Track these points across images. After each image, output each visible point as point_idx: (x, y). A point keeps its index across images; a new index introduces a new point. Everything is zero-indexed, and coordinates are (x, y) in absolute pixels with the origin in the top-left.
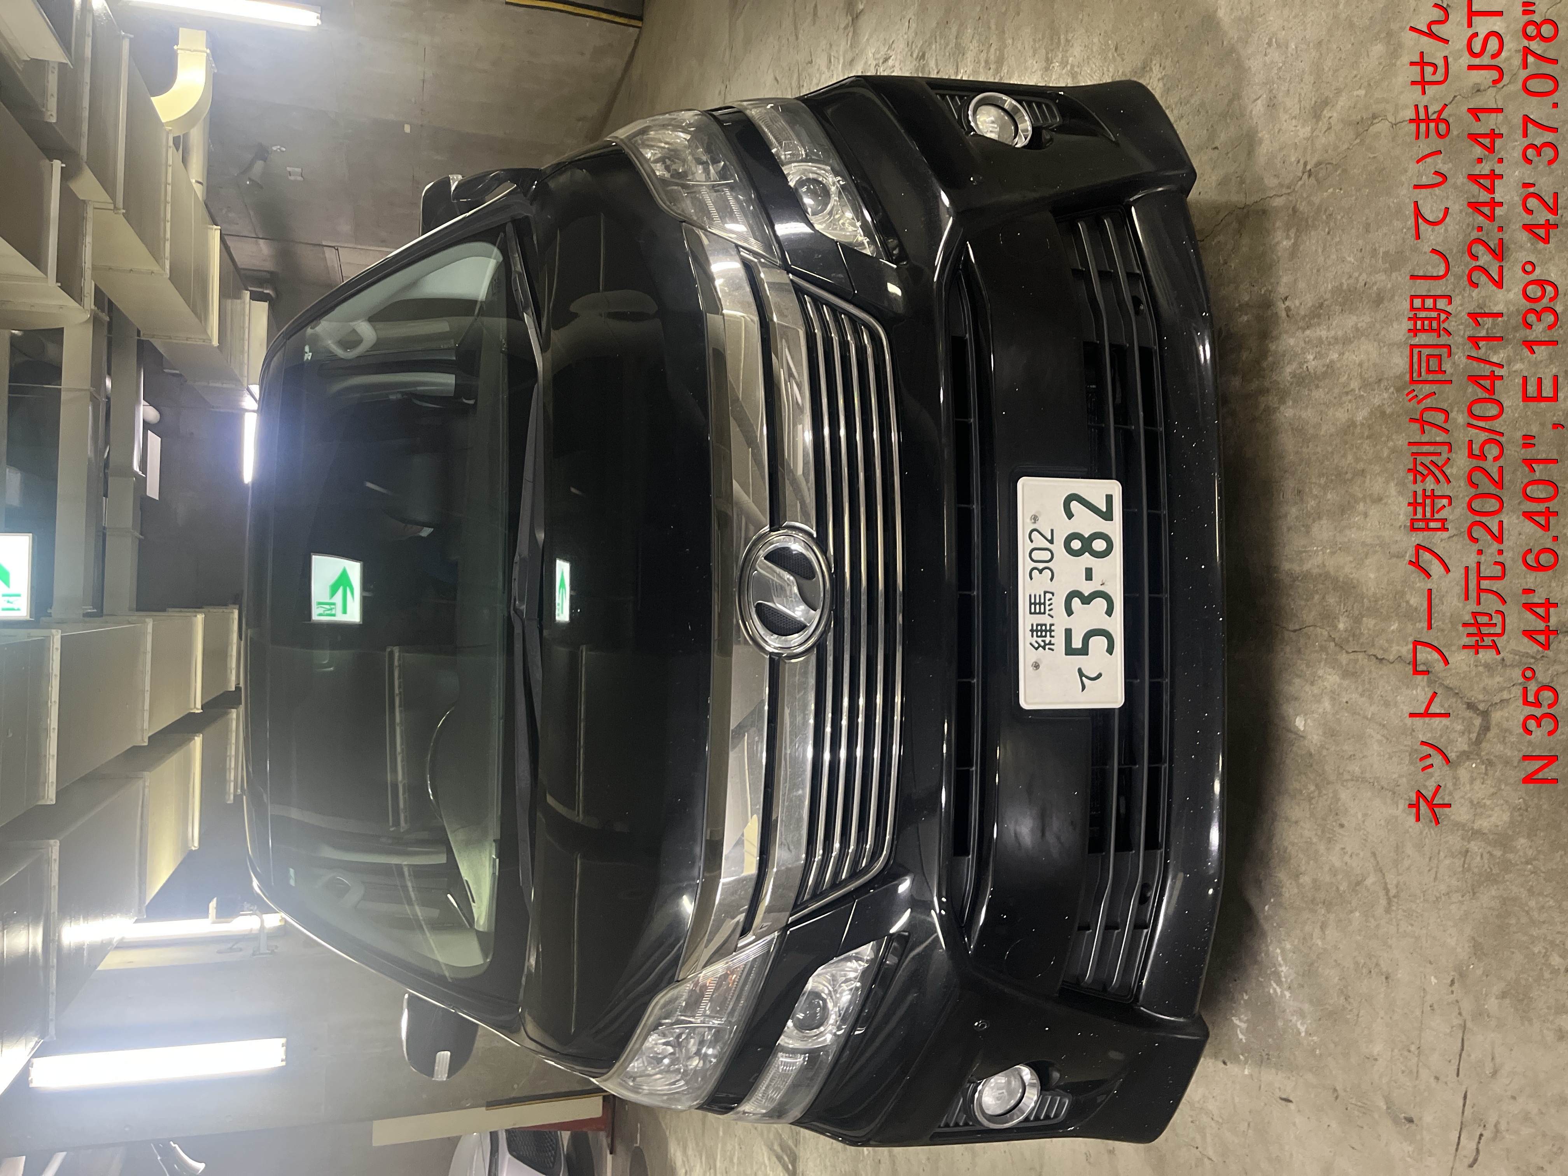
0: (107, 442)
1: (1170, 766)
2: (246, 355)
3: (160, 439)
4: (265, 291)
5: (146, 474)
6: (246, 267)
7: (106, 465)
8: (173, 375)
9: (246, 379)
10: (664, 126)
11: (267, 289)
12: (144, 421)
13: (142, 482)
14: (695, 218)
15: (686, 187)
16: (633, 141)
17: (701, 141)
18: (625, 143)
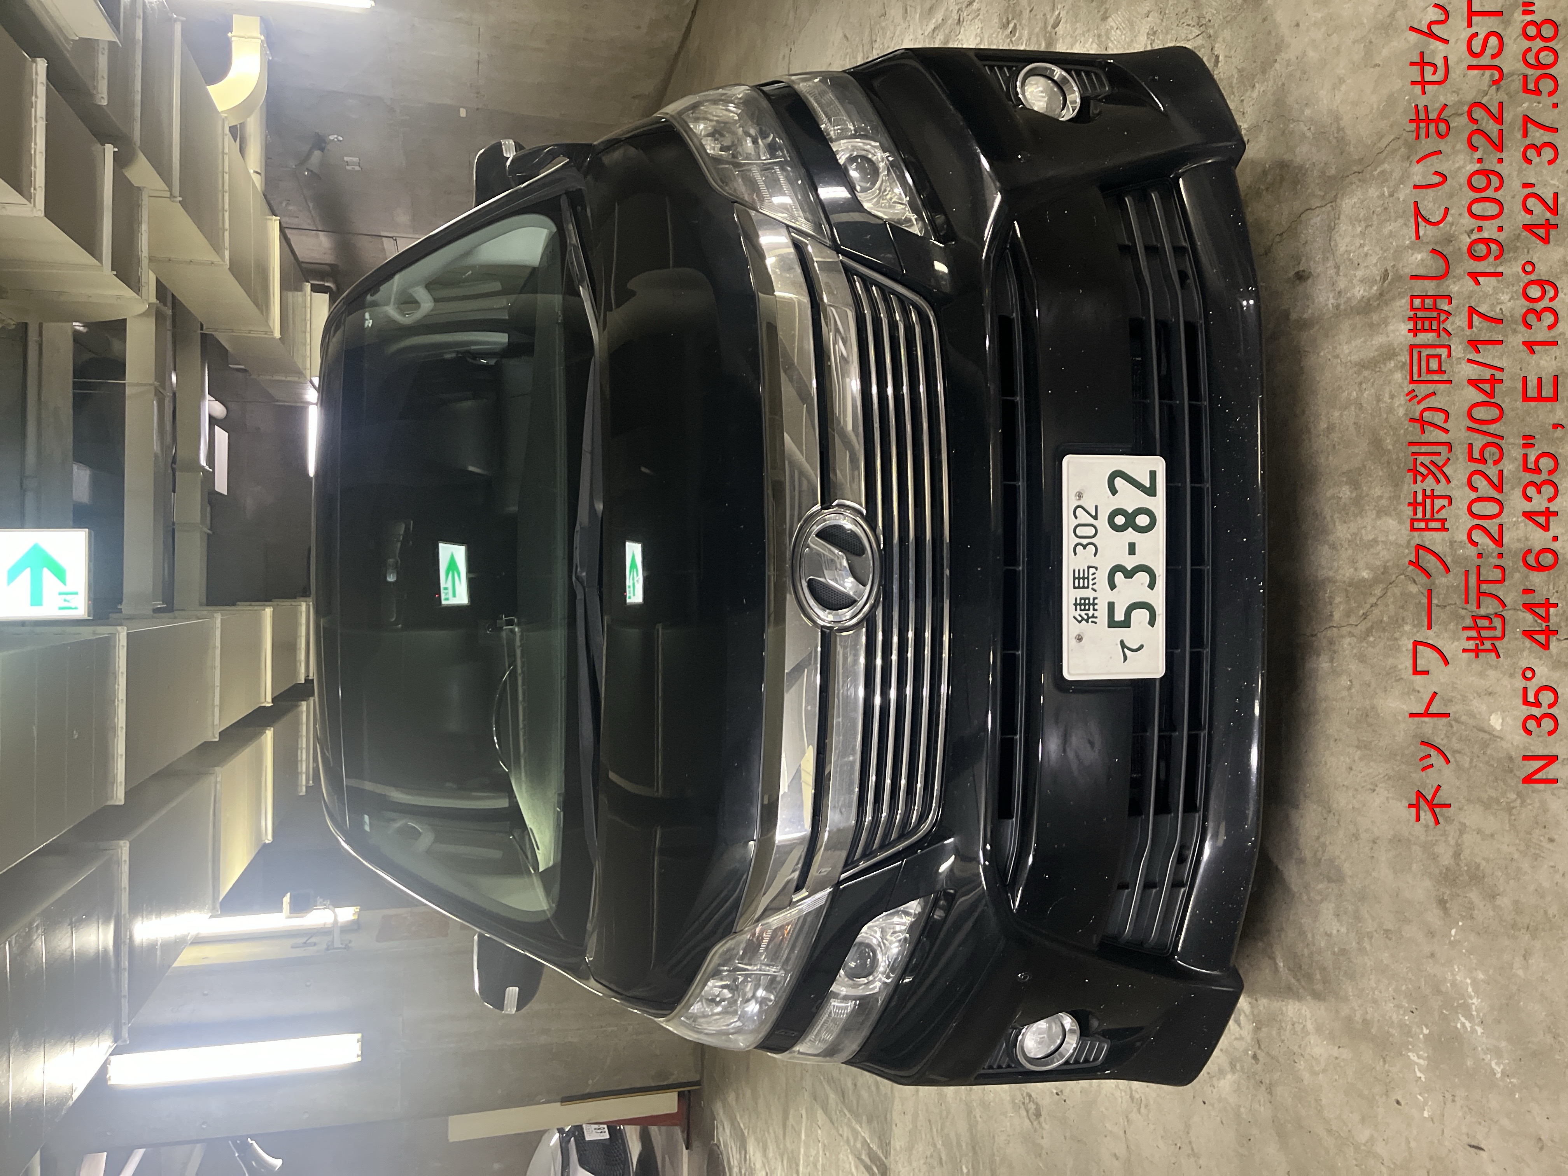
0: (174, 439)
1: (1209, 733)
2: (308, 347)
3: (227, 434)
4: (327, 284)
5: (214, 469)
6: (307, 261)
7: (174, 461)
8: (238, 370)
9: (308, 371)
10: (715, 102)
11: (327, 282)
12: (210, 416)
13: (210, 477)
14: (746, 198)
15: (737, 165)
16: (684, 116)
17: (752, 117)
18: (675, 119)
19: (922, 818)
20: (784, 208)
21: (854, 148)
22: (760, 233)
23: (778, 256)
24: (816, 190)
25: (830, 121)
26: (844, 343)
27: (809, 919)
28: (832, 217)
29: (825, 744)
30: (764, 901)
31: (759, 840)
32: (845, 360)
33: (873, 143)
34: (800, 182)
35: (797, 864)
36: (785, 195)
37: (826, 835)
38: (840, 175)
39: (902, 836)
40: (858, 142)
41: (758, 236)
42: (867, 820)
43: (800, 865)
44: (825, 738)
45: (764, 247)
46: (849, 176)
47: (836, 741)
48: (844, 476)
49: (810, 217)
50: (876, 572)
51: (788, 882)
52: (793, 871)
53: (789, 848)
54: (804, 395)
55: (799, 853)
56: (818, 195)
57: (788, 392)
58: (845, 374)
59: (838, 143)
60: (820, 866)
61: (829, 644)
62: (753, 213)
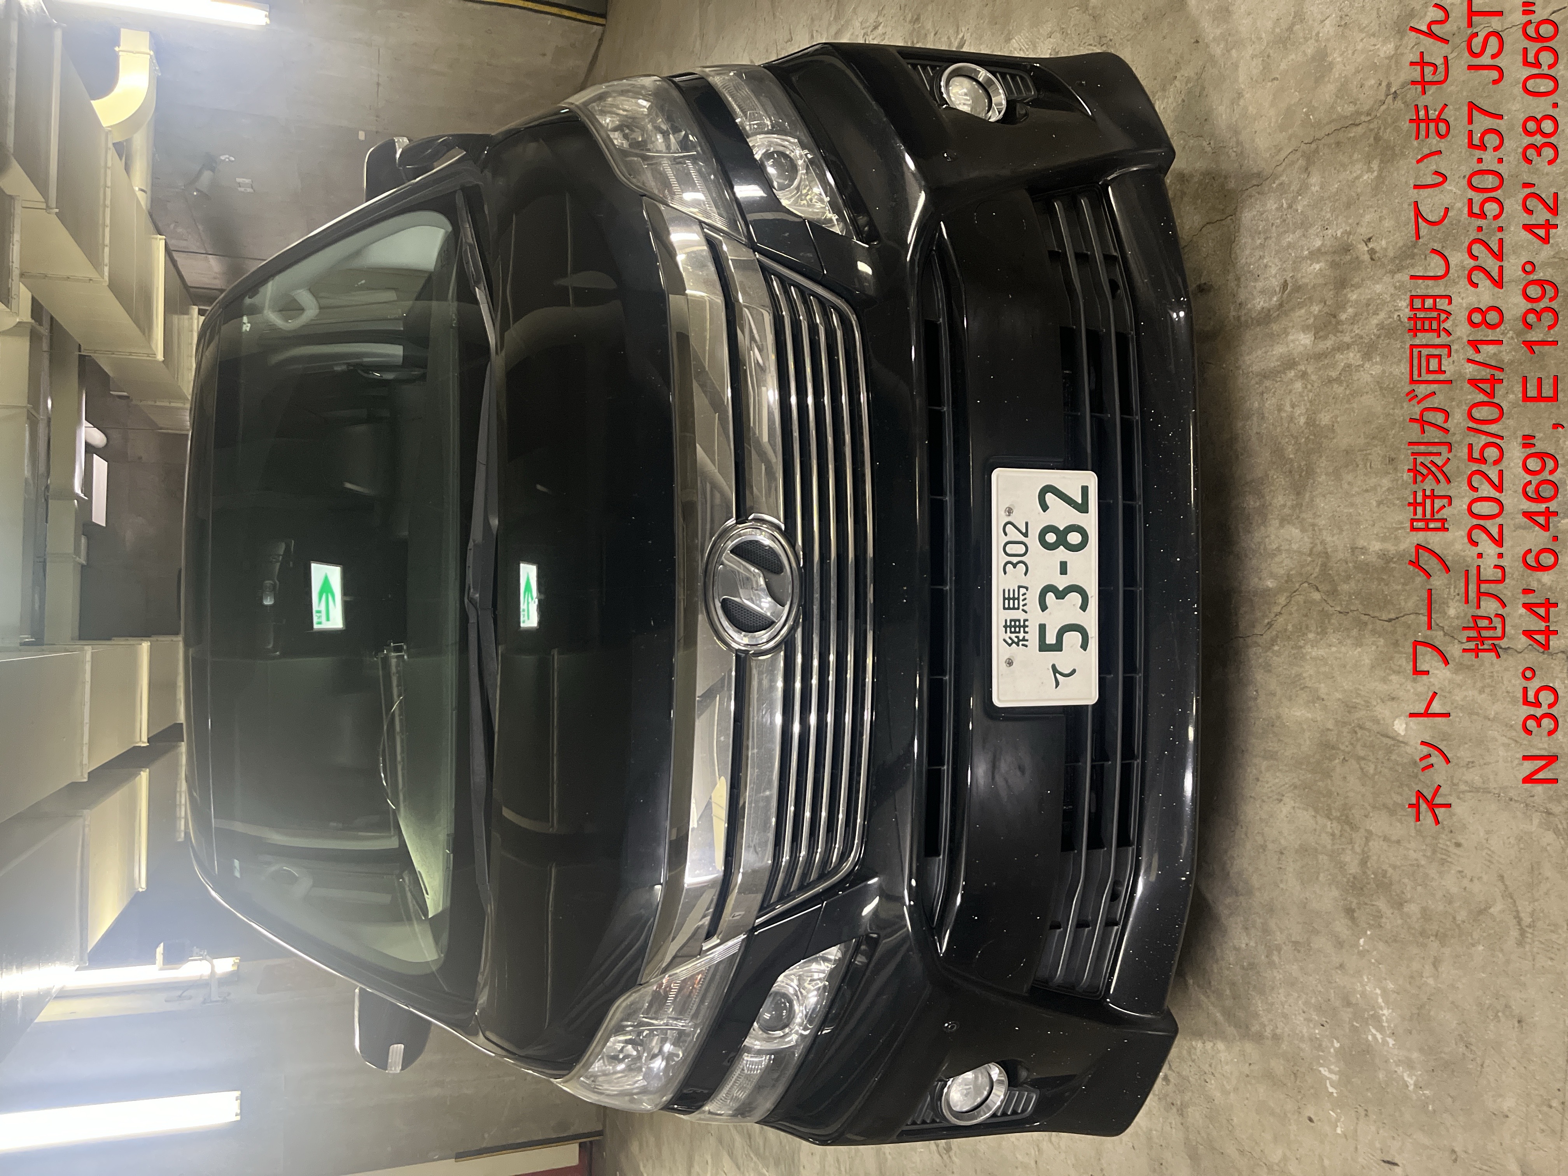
1: (1143, 762)
10: (622, 93)
14: (656, 192)
15: (645, 158)
16: (590, 107)
17: (662, 109)
18: (580, 109)
19: (843, 857)
20: (696, 203)
21: (770, 144)
22: (671, 229)
23: (688, 254)
24: (732, 188)
25: (746, 115)
26: (760, 351)
27: (721, 967)
28: (750, 217)
29: (739, 778)
30: (673, 948)
31: (667, 882)
32: (761, 369)
33: (792, 140)
34: (712, 177)
35: (708, 909)
36: (698, 191)
37: (740, 876)
38: (757, 173)
39: (822, 877)
40: (775, 138)
41: (669, 233)
42: (784, 860)
43: (711, 910)
44: (740, 771)
45: (676, 245)
46: (767, 173)
47: (751, 774)
48: (761, 492)
49: (725, 214)
50: (795, 595)
51: (698, 928)
52: (704, 916)
53: (699, 891)
54: (717, 404)
55: (711, 896)
56: (734, 194)
57: (700, 401)
58: (761, 383)
59: (754, 138)
60: (735, 909)
61: (744, 672)
62: (662, 207)
